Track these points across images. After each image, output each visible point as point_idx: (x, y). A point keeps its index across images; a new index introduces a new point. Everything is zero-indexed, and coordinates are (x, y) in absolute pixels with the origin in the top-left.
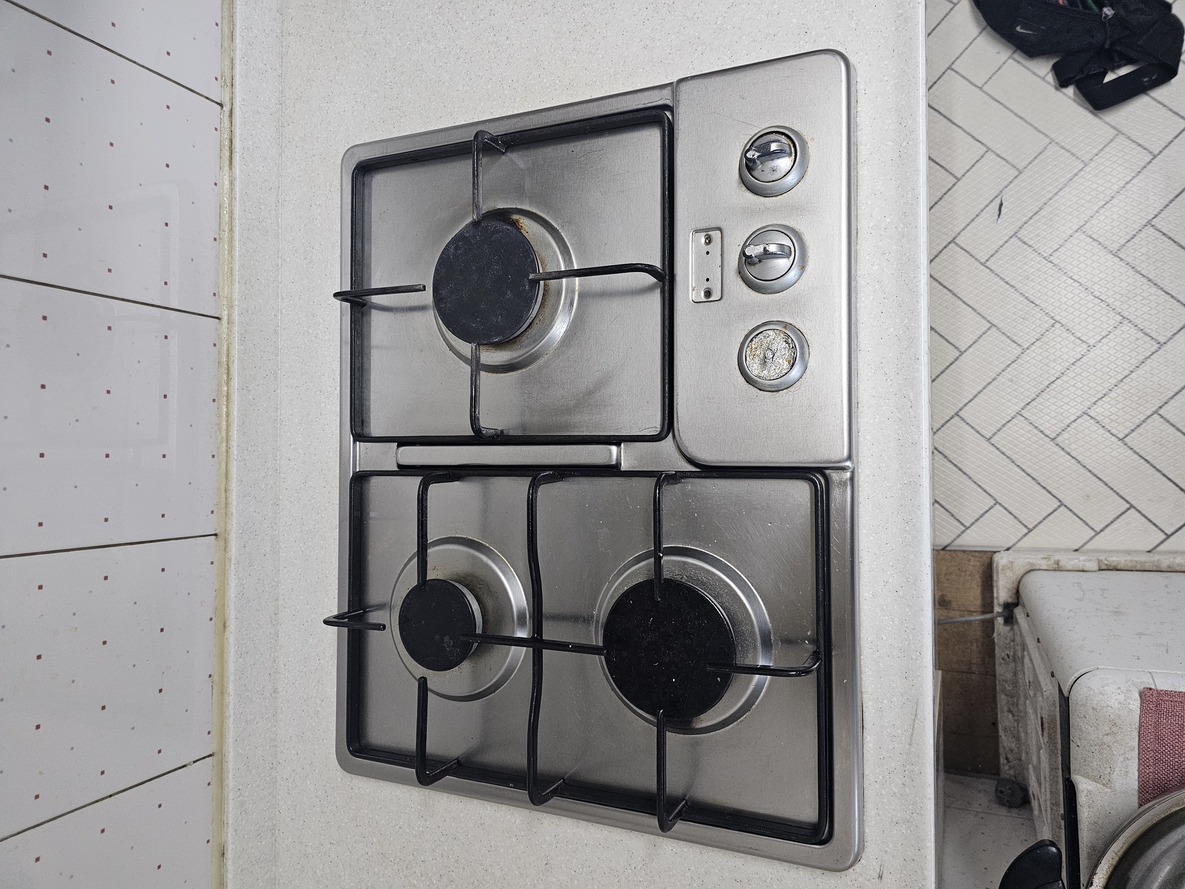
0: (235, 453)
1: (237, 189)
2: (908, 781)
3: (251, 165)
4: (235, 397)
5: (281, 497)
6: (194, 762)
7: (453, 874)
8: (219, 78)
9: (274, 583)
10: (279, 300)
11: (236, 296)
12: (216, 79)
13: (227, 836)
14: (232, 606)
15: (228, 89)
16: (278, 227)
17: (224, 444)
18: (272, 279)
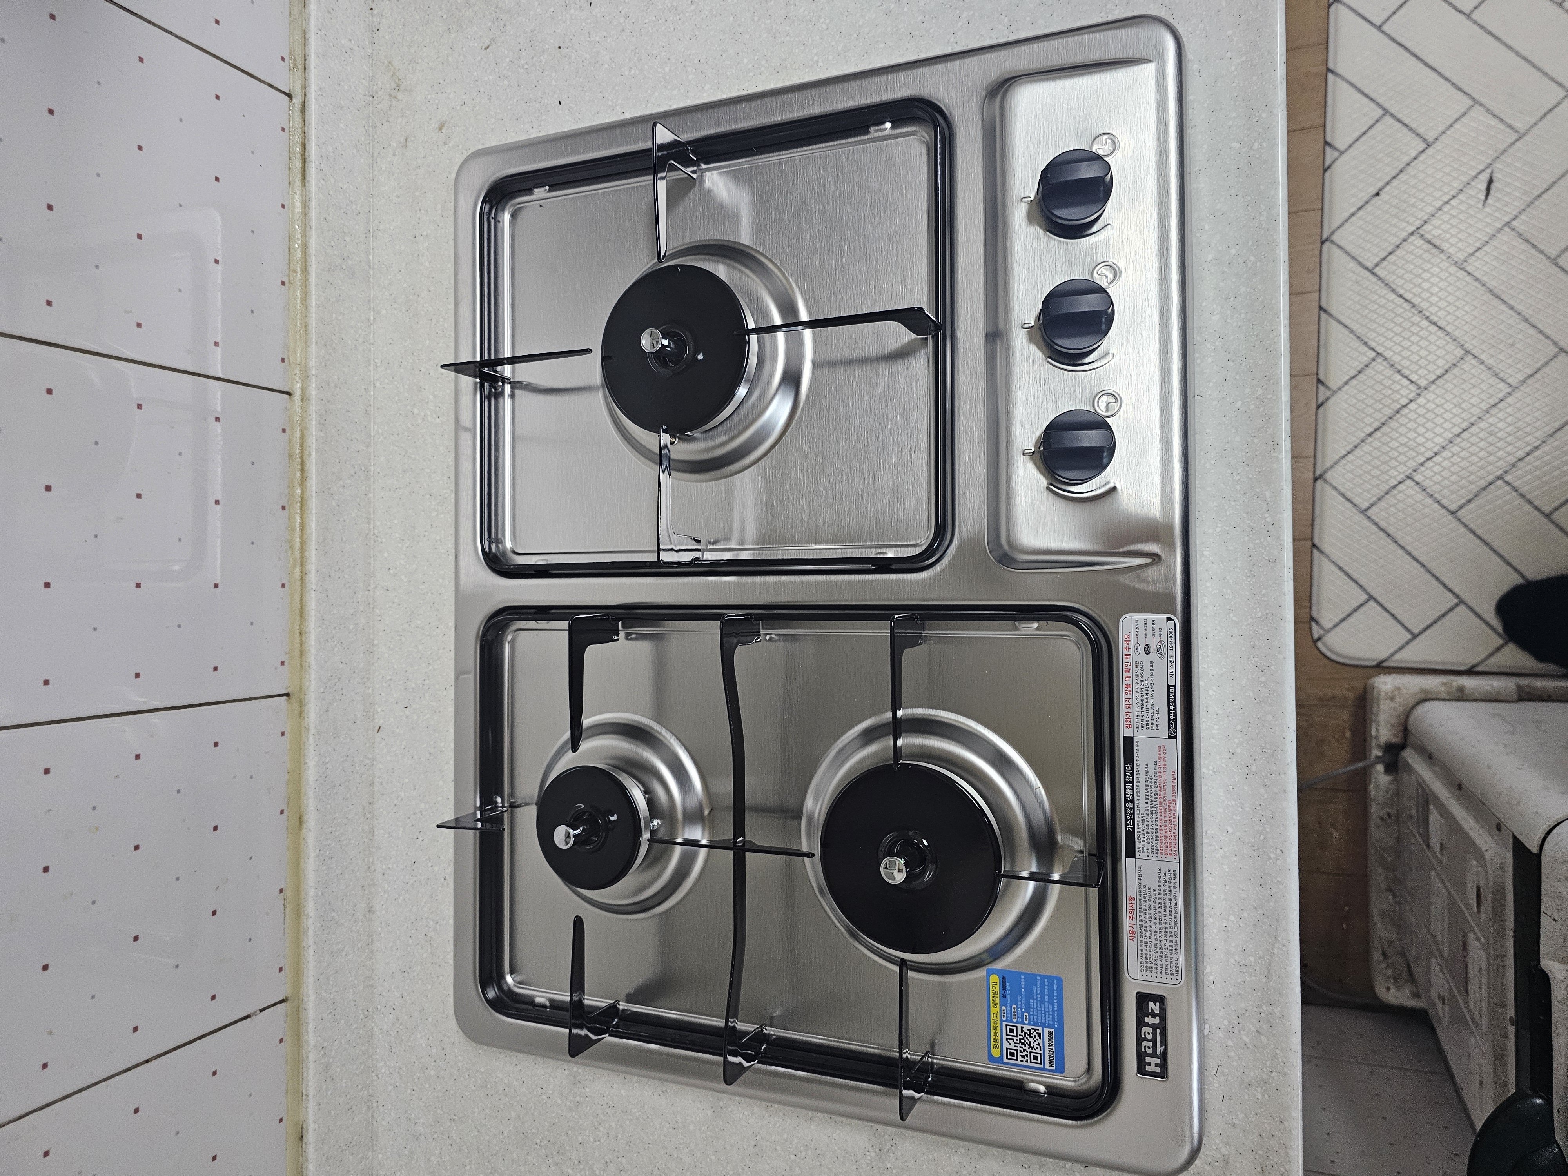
0: (314, 581)
1: (313, 214)
2: (1264, 1026)
3: (333, 180)
4: (313, 503)
5: (376, 642)
6: (261, 1011)
7: (624, 1161)
8: (286, 59)
9: (367, 761)
10: (371, 368)
11: (313, 362)
12: (283, 59)
13: (307, 1112)
14: (311, 793)
15: (300, 73)
16: (370, 267)
17: (298, 569)
18: (361, 340)
